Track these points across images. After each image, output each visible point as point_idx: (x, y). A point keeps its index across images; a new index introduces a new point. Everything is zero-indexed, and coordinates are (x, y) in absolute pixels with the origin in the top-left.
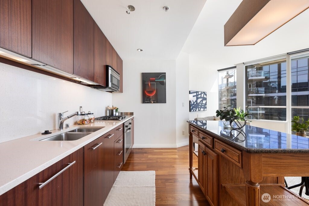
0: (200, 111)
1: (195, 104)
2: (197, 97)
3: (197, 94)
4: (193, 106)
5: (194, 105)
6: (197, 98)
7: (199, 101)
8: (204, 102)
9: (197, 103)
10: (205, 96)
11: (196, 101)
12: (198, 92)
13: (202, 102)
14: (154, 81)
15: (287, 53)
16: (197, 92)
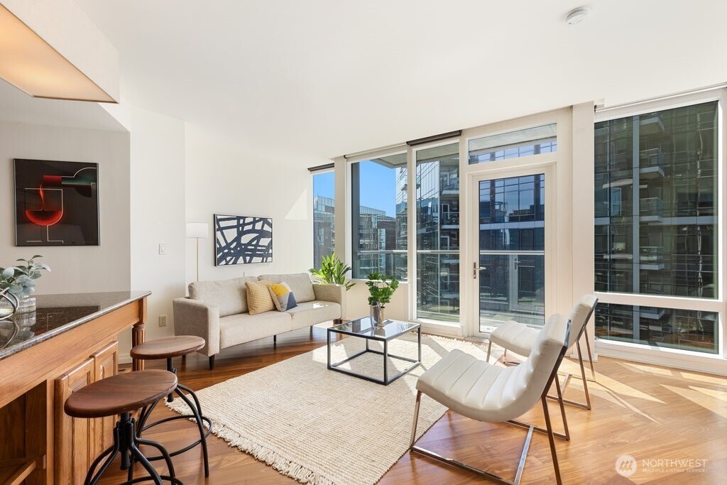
0: (250, 262)
1: (232, 247)
2: (238, 230)
3: (240, 224)
4: (226, 251)
5: (230, 249)
6: (241, 234)
7: (245, 239)
8: (264, 242)
9: (239, 244)
10: (266, 228)
11: (238, 239)
12: (244, 218)
13: (258, 242)
14: (58, 184)
15: (407, 142)
16: (238, 218)
